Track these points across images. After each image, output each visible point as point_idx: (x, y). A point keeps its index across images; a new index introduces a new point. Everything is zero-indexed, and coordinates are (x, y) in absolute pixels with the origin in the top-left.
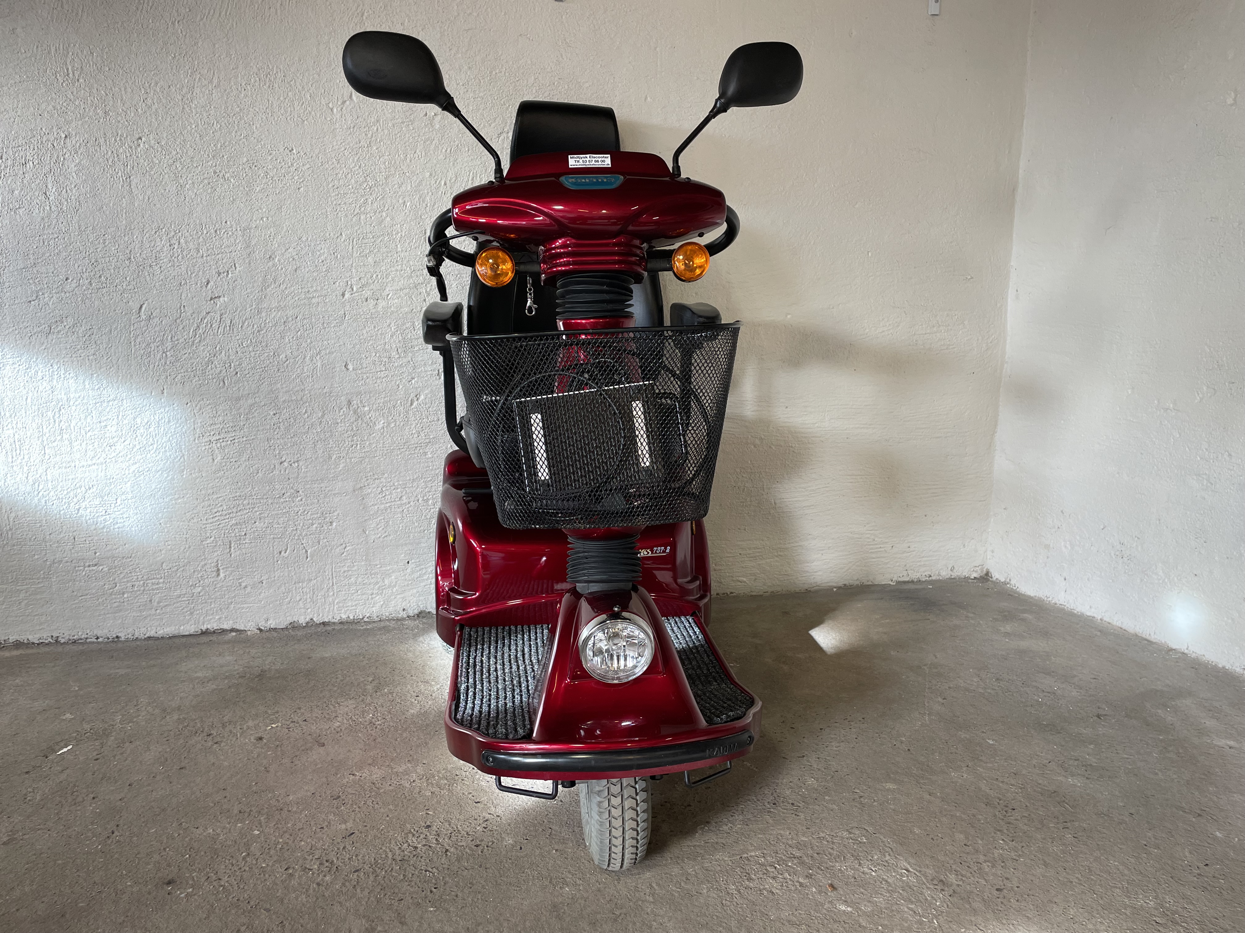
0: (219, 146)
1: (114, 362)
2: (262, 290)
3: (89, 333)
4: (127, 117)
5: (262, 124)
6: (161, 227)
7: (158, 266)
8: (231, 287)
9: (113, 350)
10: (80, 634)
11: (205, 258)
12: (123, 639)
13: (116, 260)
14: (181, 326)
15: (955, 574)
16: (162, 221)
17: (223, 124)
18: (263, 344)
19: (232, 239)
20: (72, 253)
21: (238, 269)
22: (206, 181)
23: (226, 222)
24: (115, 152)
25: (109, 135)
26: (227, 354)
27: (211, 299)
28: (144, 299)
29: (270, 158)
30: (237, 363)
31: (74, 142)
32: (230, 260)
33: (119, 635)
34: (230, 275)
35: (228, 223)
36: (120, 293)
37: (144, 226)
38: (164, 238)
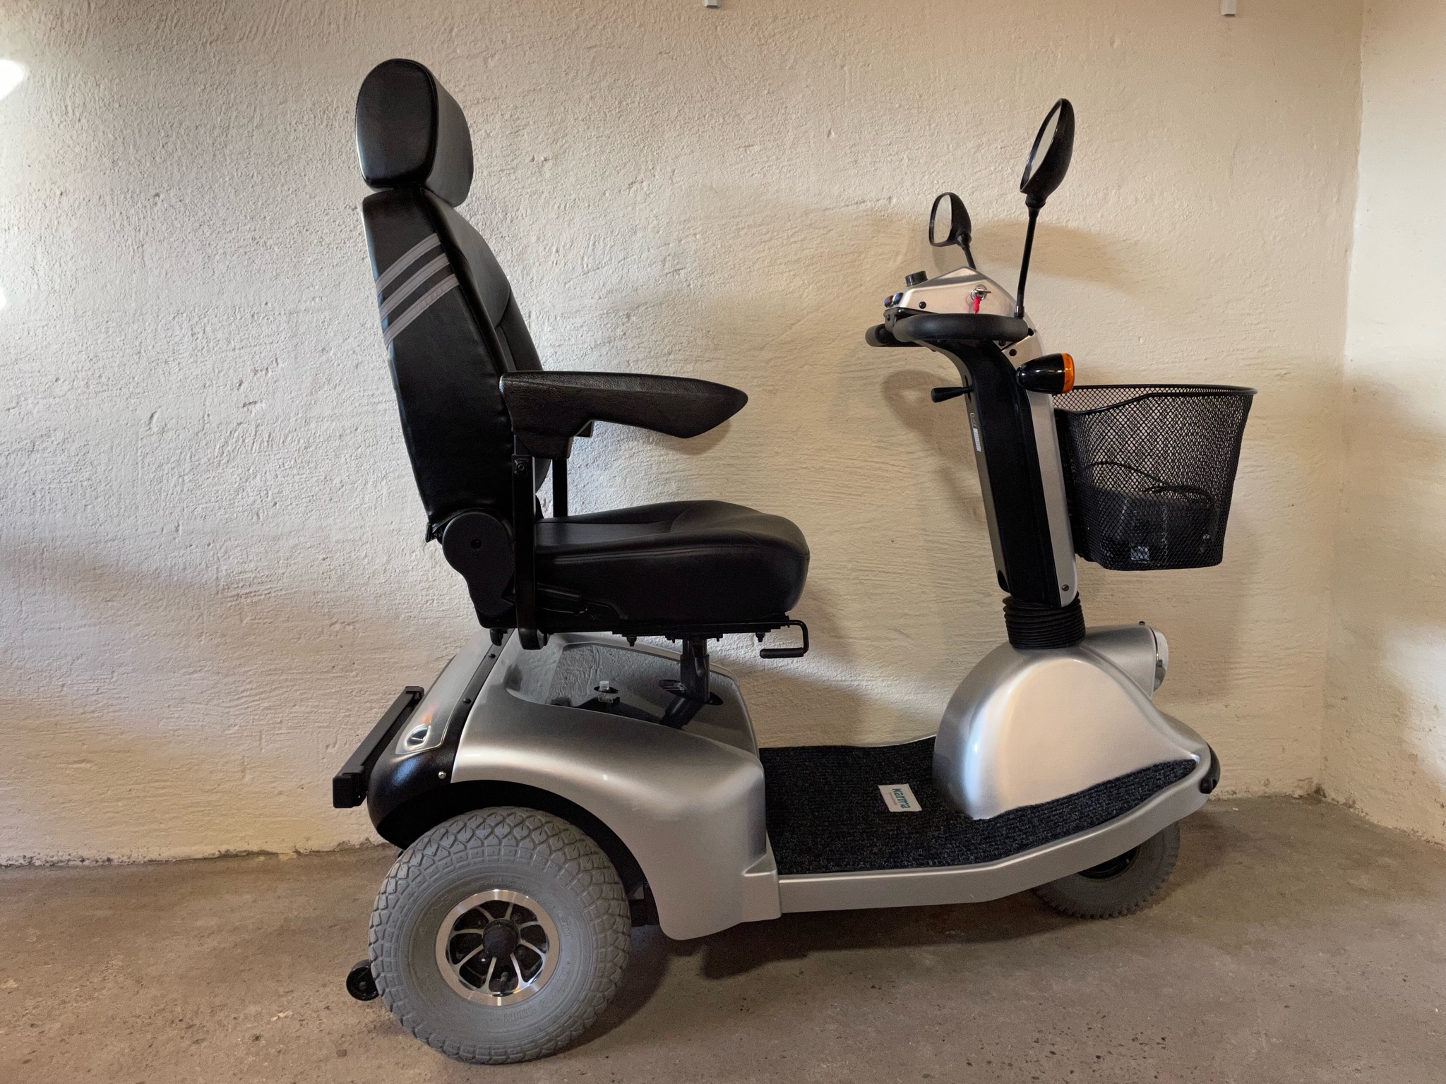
0: (260, 204)
1: (115, 490)
2: (312, 393)
3: (84, 450)
4: (142, 168)
5: (317, 175)
6: (182, 311)
7: (176, 362)
8: (270, 389)
9: (113, 473)
10: (60, 854)
11: (237, 352)
12: (115, 862)
13: (121, 354)
14: (204, 442)
15: (1270, 791)
16: (183, 303)
17: (266, 176)
18: (312, 465)
19: (274, 327)
20: (65, 345)
21: (280, 366)
22: (242, 251)
23: (266, 304)
24: (124, 213)
25: (117, 191)
26: (264, 478)
27: (244, 406)
28: (157, 405)
29: (326, 219)
30: (276, 491)
31: (71, 201)
32: (271, 354)
33: (111, 857)
34: (270, 374)
35: (269, 305)
36: (125, 398)
37: (159, 309)
38: (185, 325)
